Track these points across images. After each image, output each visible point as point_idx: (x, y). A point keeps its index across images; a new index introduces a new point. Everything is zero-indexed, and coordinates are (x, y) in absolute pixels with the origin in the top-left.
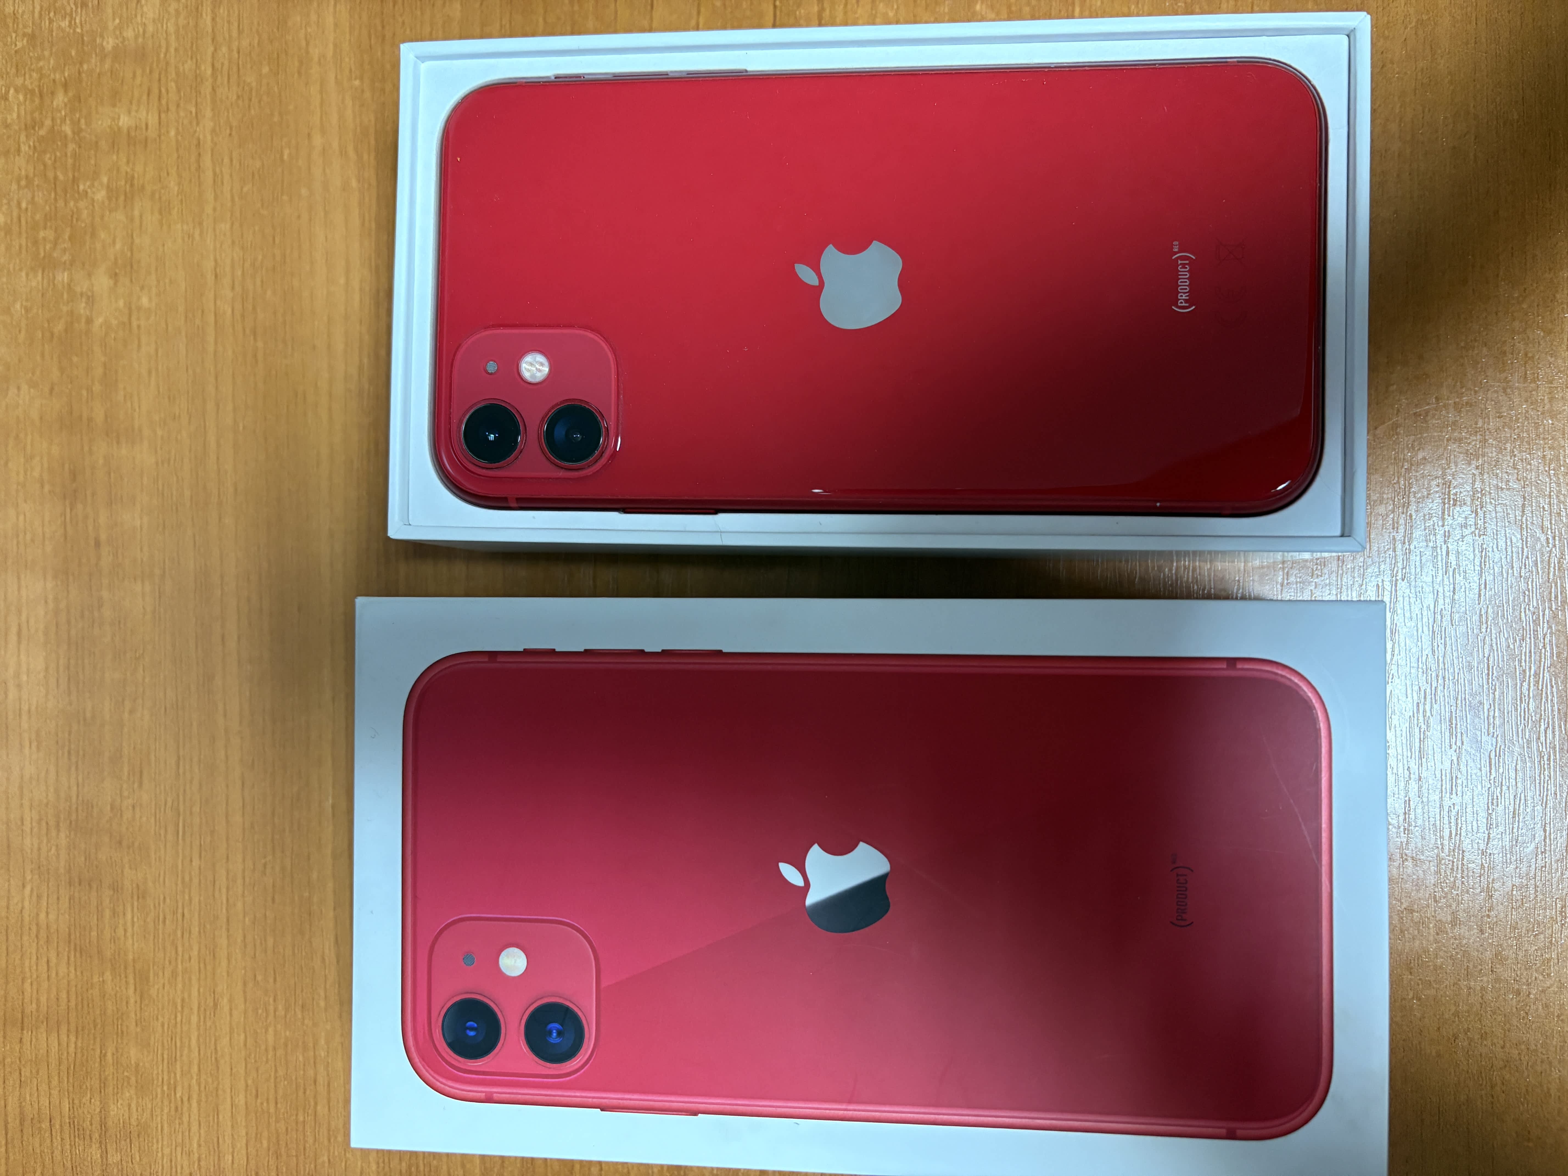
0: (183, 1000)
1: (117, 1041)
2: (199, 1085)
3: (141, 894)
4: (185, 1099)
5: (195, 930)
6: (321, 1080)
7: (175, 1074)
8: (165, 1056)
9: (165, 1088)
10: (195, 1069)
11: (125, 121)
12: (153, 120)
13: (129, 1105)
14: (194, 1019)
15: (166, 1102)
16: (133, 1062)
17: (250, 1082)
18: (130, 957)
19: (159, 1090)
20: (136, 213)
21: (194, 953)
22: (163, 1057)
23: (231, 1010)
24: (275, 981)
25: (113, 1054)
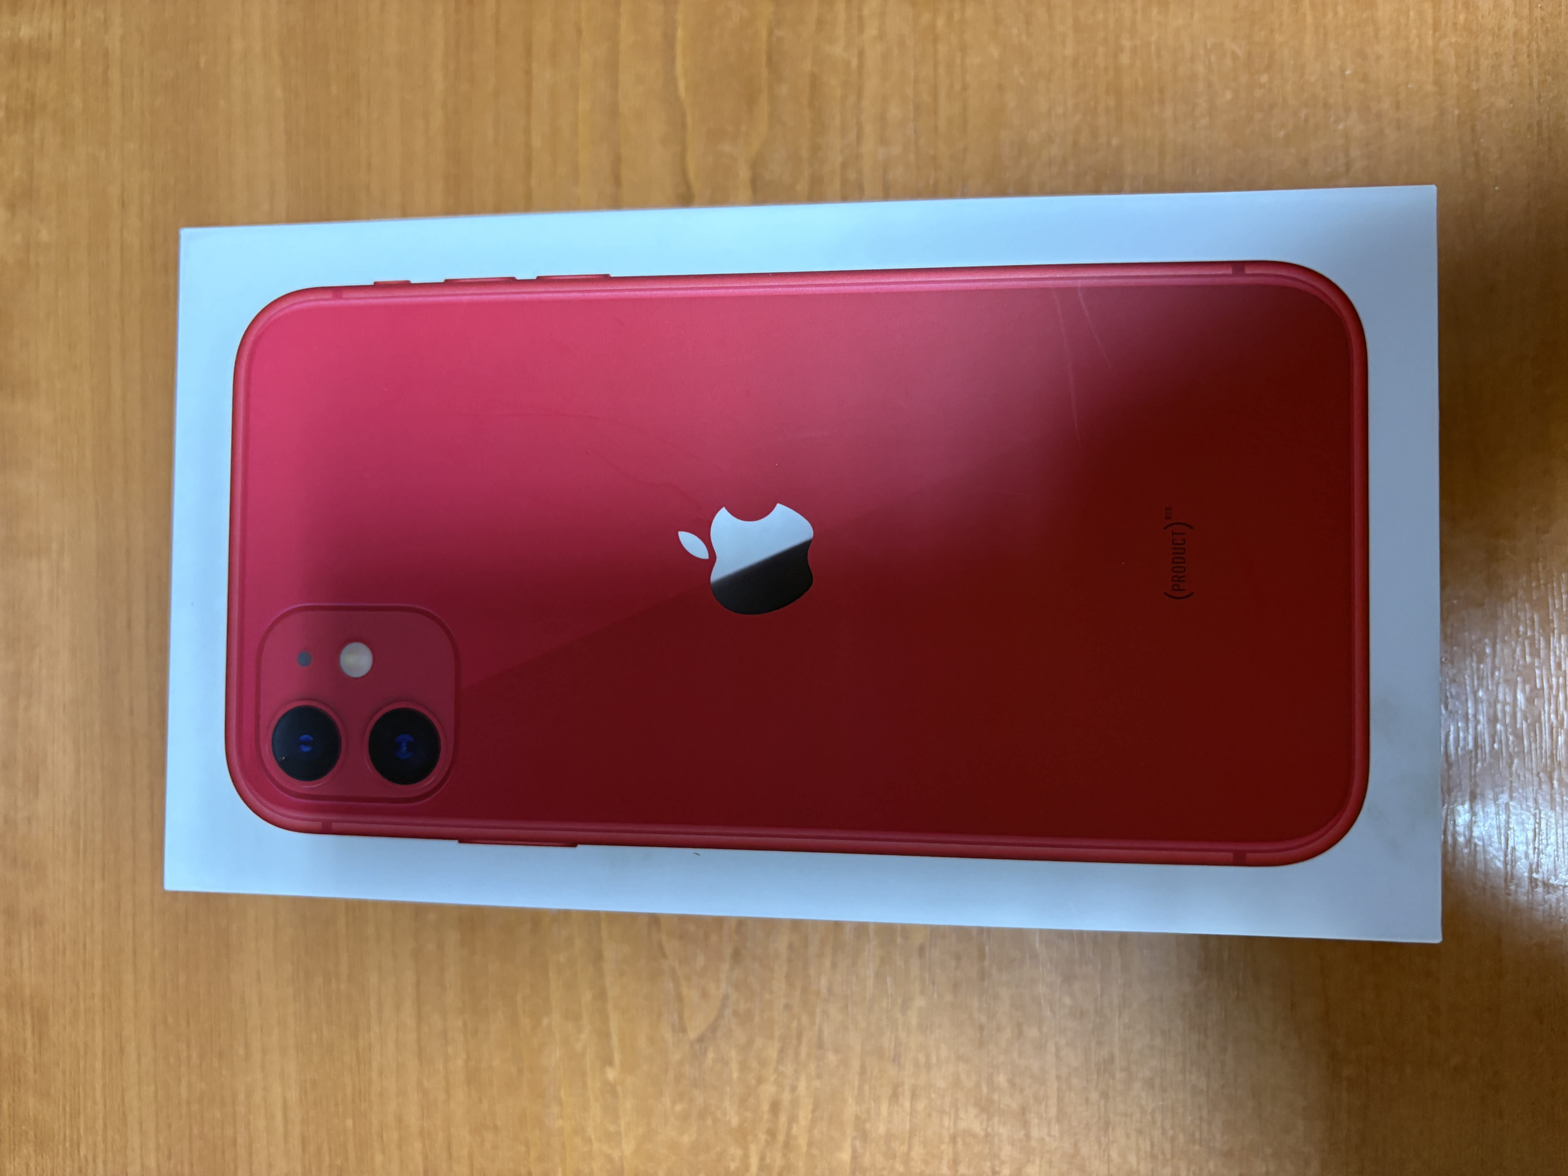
0: (86, 1045)
1: (14, 1091)
2: (105, 1141)
3: (38, 920)
4: (90, 1158)
5: (98, 964)
6: (241, 1140)
7: (79, 1129)
8: (68, 1109)
9: (68, 1144)
10: (100, 1123)
11: (26, 32)
12: (56, 28)
13: (28, 1165)
14: (98, 1065)
15: (68, 1162)
16: (31, 1114)
17: (161, 1141)
18: (27, 992)
19: (61, 1148)
20: (37, 135)
21: (98, 989)
22: (64, 1109)
23: (139, 1056)
24: (188, 1023)
25: (9, 1105)
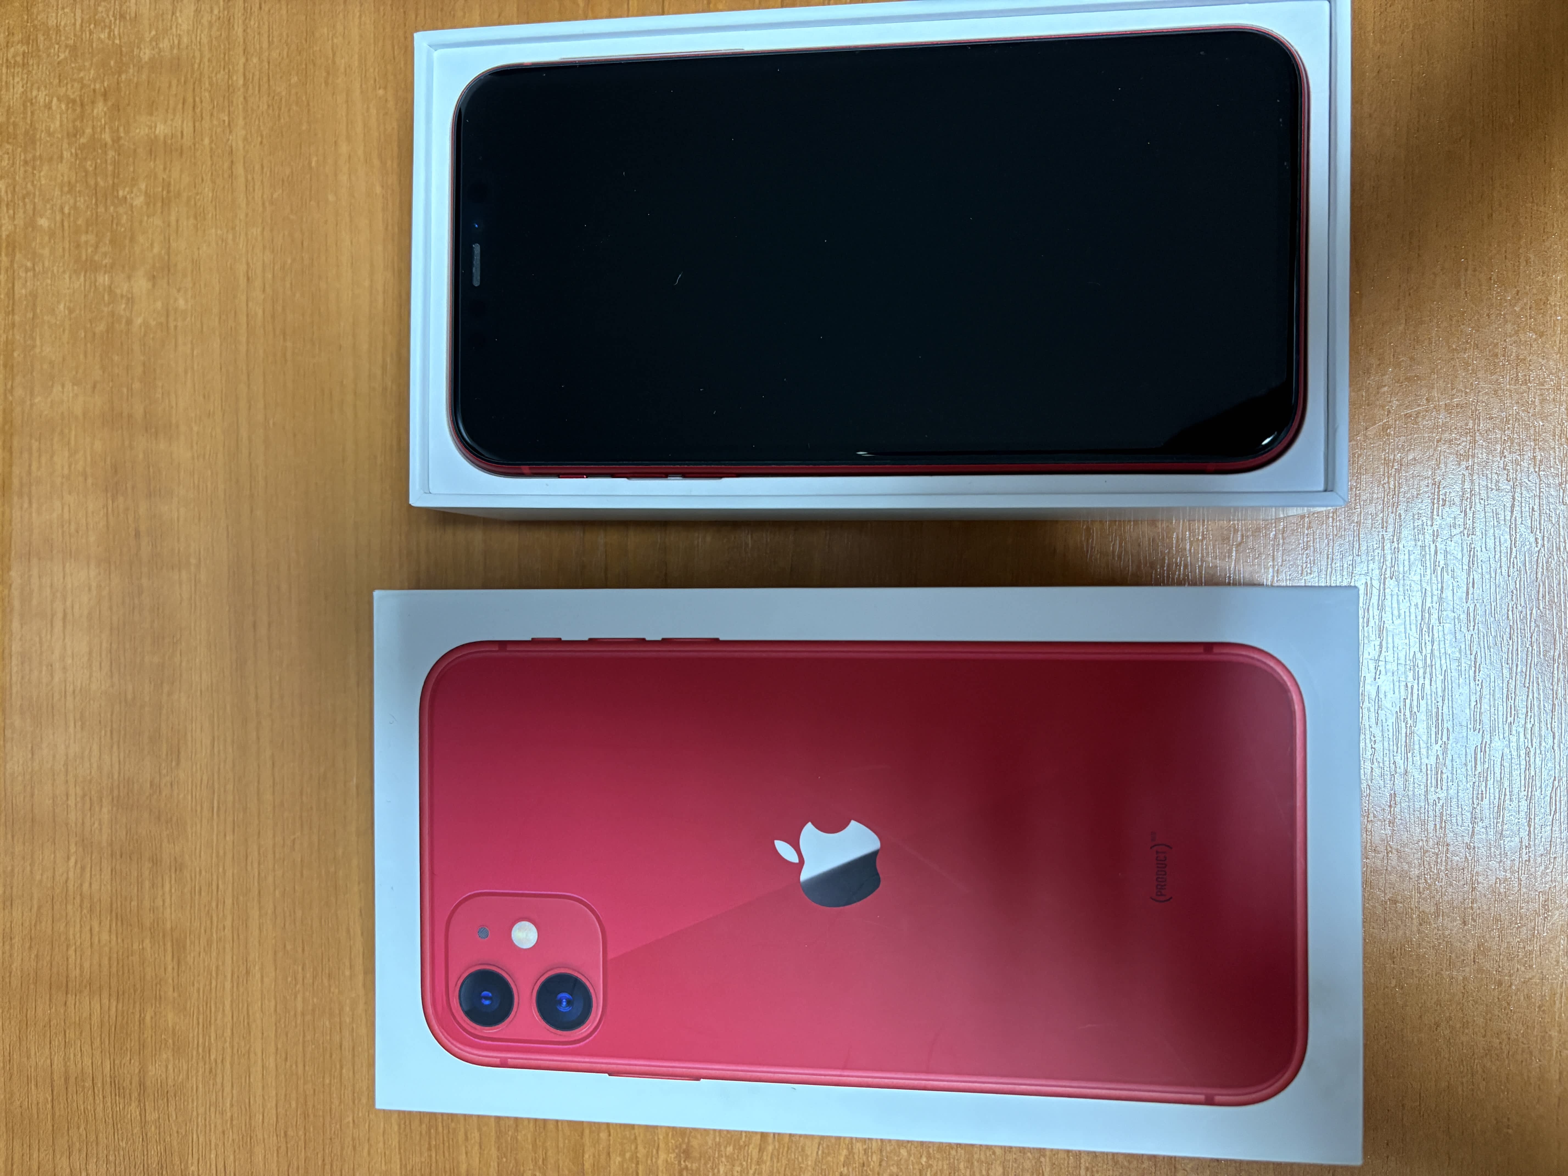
0: (217, 967)
1: (156, 1006)
2: (232, 1048)
3: (179, 867)
4: (219, 1061)
5: (229, 901)
6: (346, 1044)
7: (210, 1037)
8: (201, 1020)
9: (200, 1050)
10: (228, 1033)
11: (161, 129)
12: (188, 129)
13: (167, 1067)
14: (228, 985)
15: (201, 1064)
16: (170, 1025)
17: (280, 1046)
18: (168, 926)
19: (195, 1053)
20: (173, 218)
21: (228, 923)
22: (198, 1019)
23: (262, 977)
24: (303, 950)
25: (152, 1018)
